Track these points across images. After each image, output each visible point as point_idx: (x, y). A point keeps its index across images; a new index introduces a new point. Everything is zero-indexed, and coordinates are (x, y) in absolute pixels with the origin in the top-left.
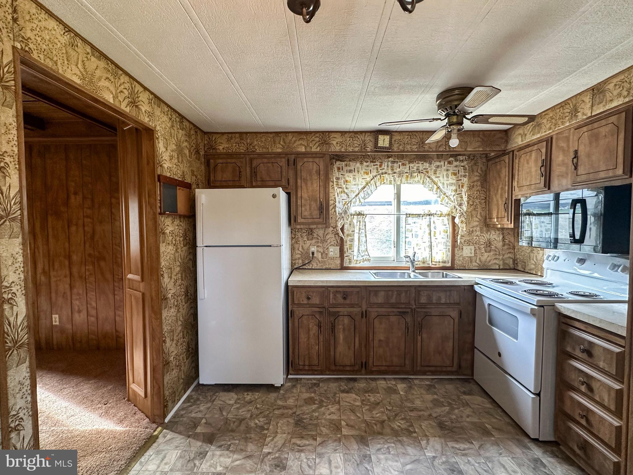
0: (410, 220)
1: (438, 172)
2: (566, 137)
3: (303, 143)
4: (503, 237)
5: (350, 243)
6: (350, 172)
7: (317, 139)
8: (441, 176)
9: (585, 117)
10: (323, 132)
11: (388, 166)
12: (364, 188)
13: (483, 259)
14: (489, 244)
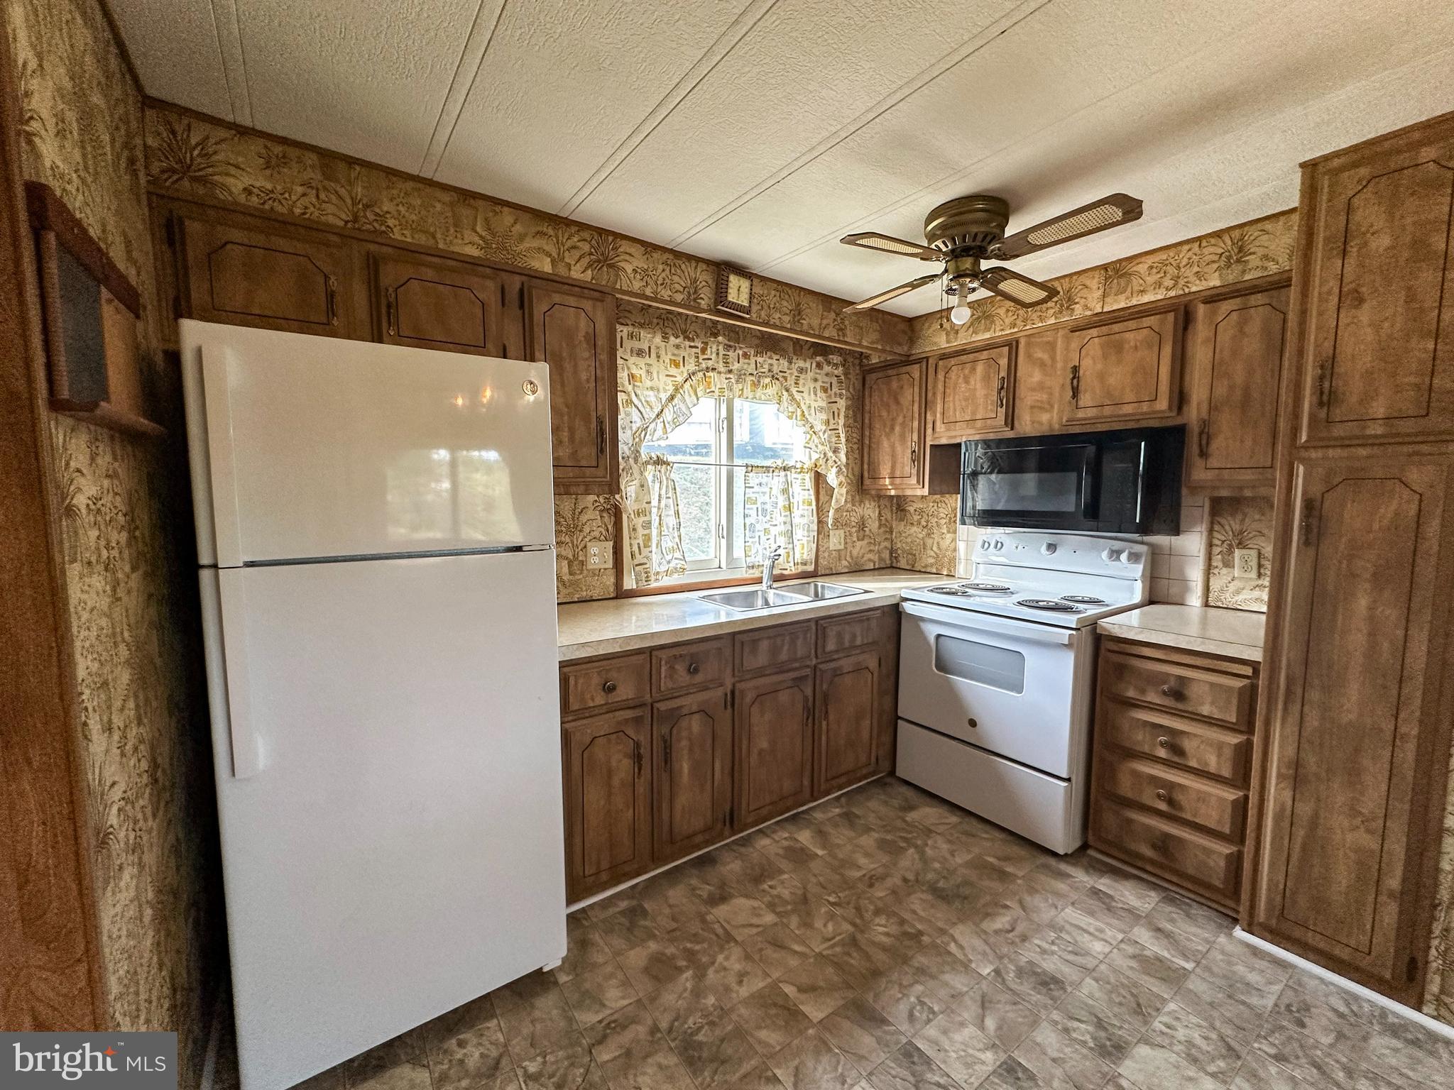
0: (754, 479)
1: (801, 382)
2: (1048, 343)
3: (546, 248)
4: (880, 513)
5: (646, 532)
6: (638, 355)
7: (586, 247)
8: (805, 390)
9: (1089, 313)
10: (601, 232)
11: (718, 354)
12: (672, 398)
13: (855, 553)
14: (862, 525)
